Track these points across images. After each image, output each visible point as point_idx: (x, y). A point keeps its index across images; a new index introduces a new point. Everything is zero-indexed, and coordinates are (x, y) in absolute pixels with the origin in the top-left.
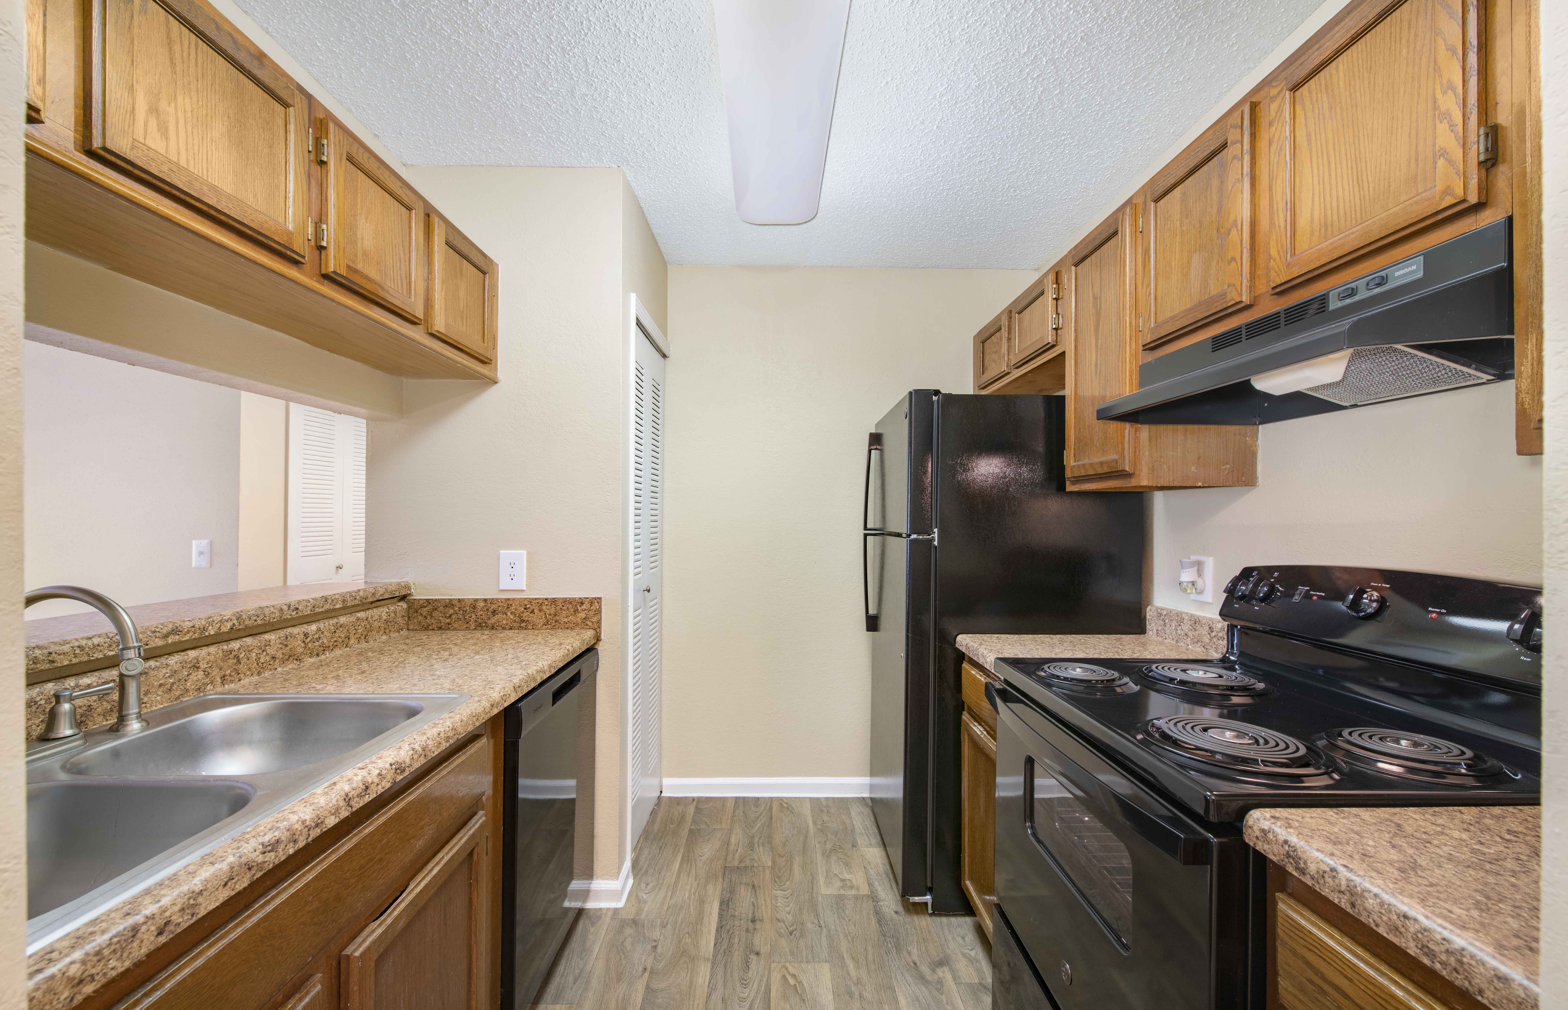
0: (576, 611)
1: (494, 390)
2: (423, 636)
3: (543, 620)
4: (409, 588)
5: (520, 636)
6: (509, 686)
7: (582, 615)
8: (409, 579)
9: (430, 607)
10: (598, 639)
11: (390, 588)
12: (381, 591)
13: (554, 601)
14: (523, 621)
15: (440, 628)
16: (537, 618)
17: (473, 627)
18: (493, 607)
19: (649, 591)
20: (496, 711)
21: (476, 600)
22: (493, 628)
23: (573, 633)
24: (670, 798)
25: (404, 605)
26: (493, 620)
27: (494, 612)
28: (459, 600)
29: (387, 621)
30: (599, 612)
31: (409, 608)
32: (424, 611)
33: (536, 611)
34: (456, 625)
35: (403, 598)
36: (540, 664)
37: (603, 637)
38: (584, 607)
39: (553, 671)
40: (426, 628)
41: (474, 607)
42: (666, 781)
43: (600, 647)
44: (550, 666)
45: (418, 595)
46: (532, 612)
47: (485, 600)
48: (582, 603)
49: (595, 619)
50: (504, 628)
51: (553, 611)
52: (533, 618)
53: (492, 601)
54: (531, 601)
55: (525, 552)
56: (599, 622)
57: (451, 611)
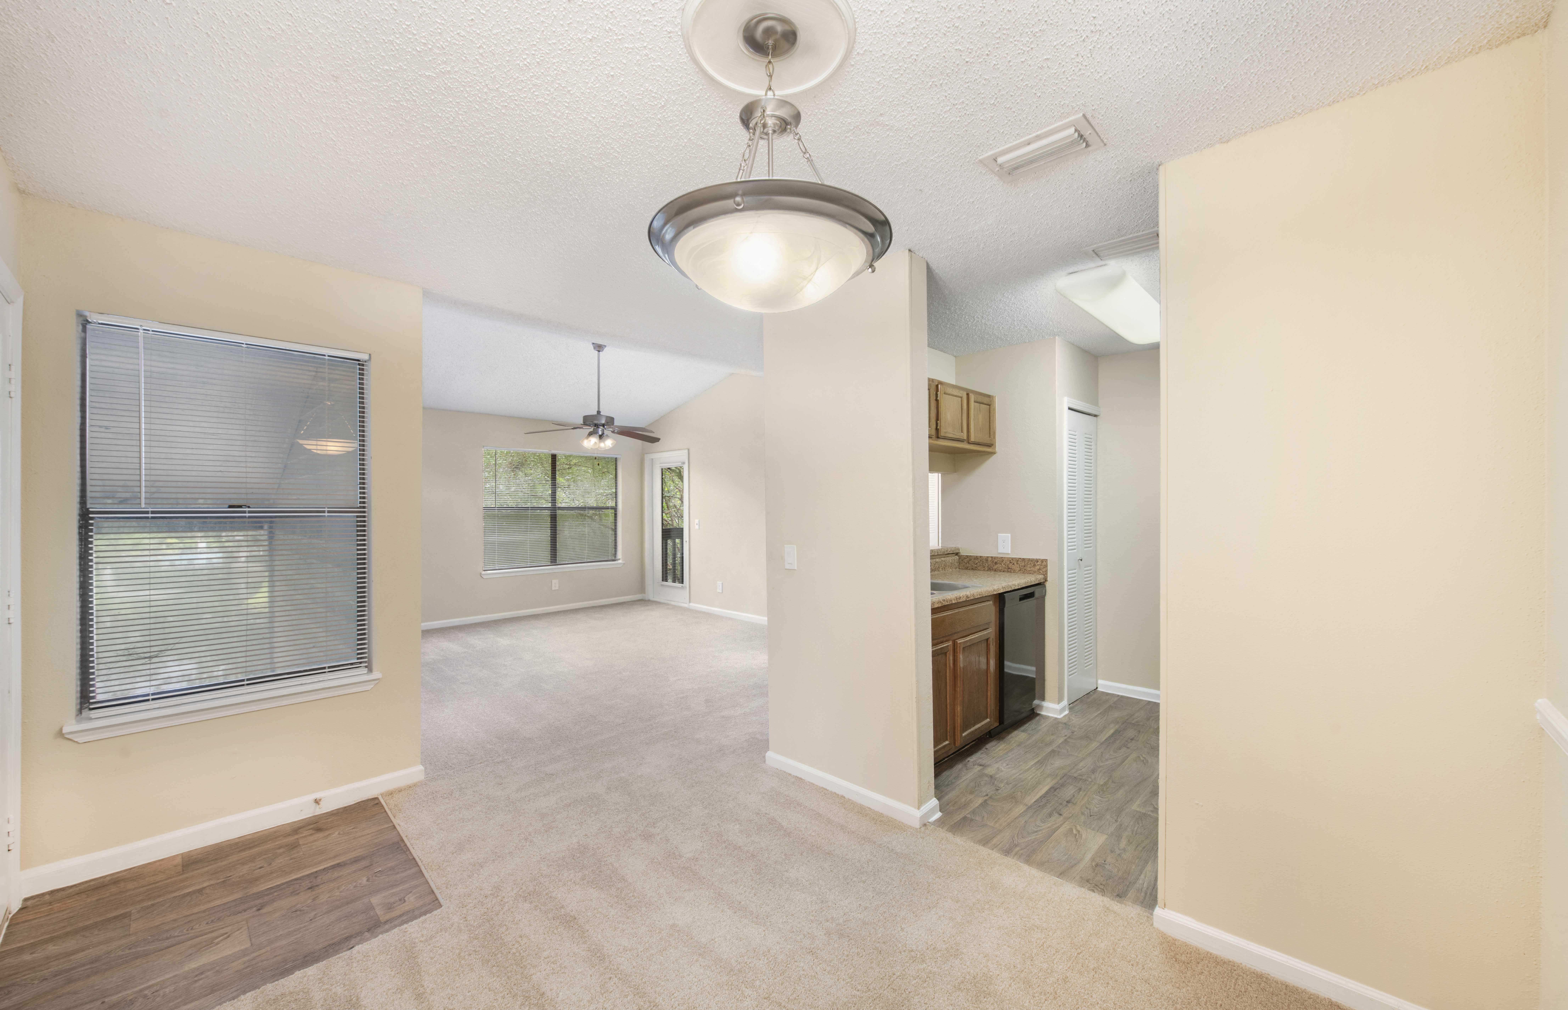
0: (1034, 565)
1: (994, 456)
2: (966, 571)
3: (1018, 569)
4: (959, 550)
5: (1008, 574)
6: (1001, 587)
7: (1038, 567)
8: (959, 546)
9: (968, 559)
10: (1046, 580)
11: (952, 549)
12: (950, 550)
13: (1024, 560)
14: (1009, 568)
15: (972, 569)
16: (1016, 567)
17: (986, 569)
18: (996, 560)
19: (1081, 560)
20: (995, 593)
21: (988, 557)
22: (995, 571)
23: (1033, 576)
24: (1103, 692)
25: (957, 557)
26: (995, 567)
27: (996, 563)
28: (980, 557)
29: (951, 563)
30: (1046, 566)
31: (959, 559)
32: (966, 561)
33: (1015, 564)
34: (979, 568)
35: (957, 554)
36: (1014, 582)
37: (1048, 579)
38: (1038, 563)
39: (1020, 587)
40: (967, 568)
41: (987, 560)
42: (1100, 682)
43: (1048, 584)
44: (1018, 585)
45: (963, 553)
46: (1013, 564)
47: (992, 557)
48: (1038, 562)
49: (1044, 570)
50: (1000, 571)
51: (1023, 564)
52: (1014, 567)
53: (995, 558)
54: (1012, 559)
55: (1010, 535)
56: (1046, 571)
57: (977, 562)
